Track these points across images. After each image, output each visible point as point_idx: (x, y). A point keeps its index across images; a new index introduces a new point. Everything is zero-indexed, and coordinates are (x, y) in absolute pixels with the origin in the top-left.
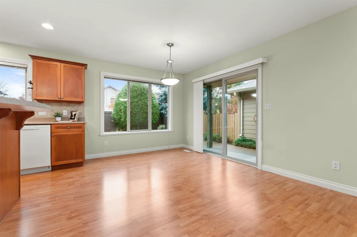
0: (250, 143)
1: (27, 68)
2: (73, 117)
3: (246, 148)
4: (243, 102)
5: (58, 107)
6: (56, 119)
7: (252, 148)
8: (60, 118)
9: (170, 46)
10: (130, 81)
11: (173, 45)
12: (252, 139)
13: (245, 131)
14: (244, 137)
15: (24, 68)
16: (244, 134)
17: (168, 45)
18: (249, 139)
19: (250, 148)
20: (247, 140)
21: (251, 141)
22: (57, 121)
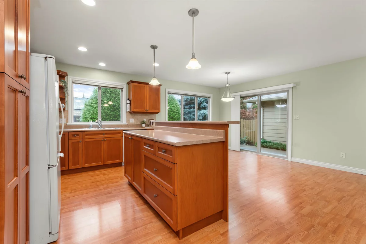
0: (270, 144)
1: (123, 89)
2: (152, 124)
3: (267, 149)
4: (263, 110)
5: (140, 117)
6: (142, 125)
7: (272, 148)
8: (145, 125)
9: (228, 74)
10: (184, 95)
11: (229, 73)
12: (272, 141)
13: (265, 134)
14: (264, 140)
15: (120, 88)
16: (264, 137)
17: (226, 73)
18: (269, 141)
19: (271, 148)
20: (267, 142)
21: (270, 142)
22: (143, 127)
